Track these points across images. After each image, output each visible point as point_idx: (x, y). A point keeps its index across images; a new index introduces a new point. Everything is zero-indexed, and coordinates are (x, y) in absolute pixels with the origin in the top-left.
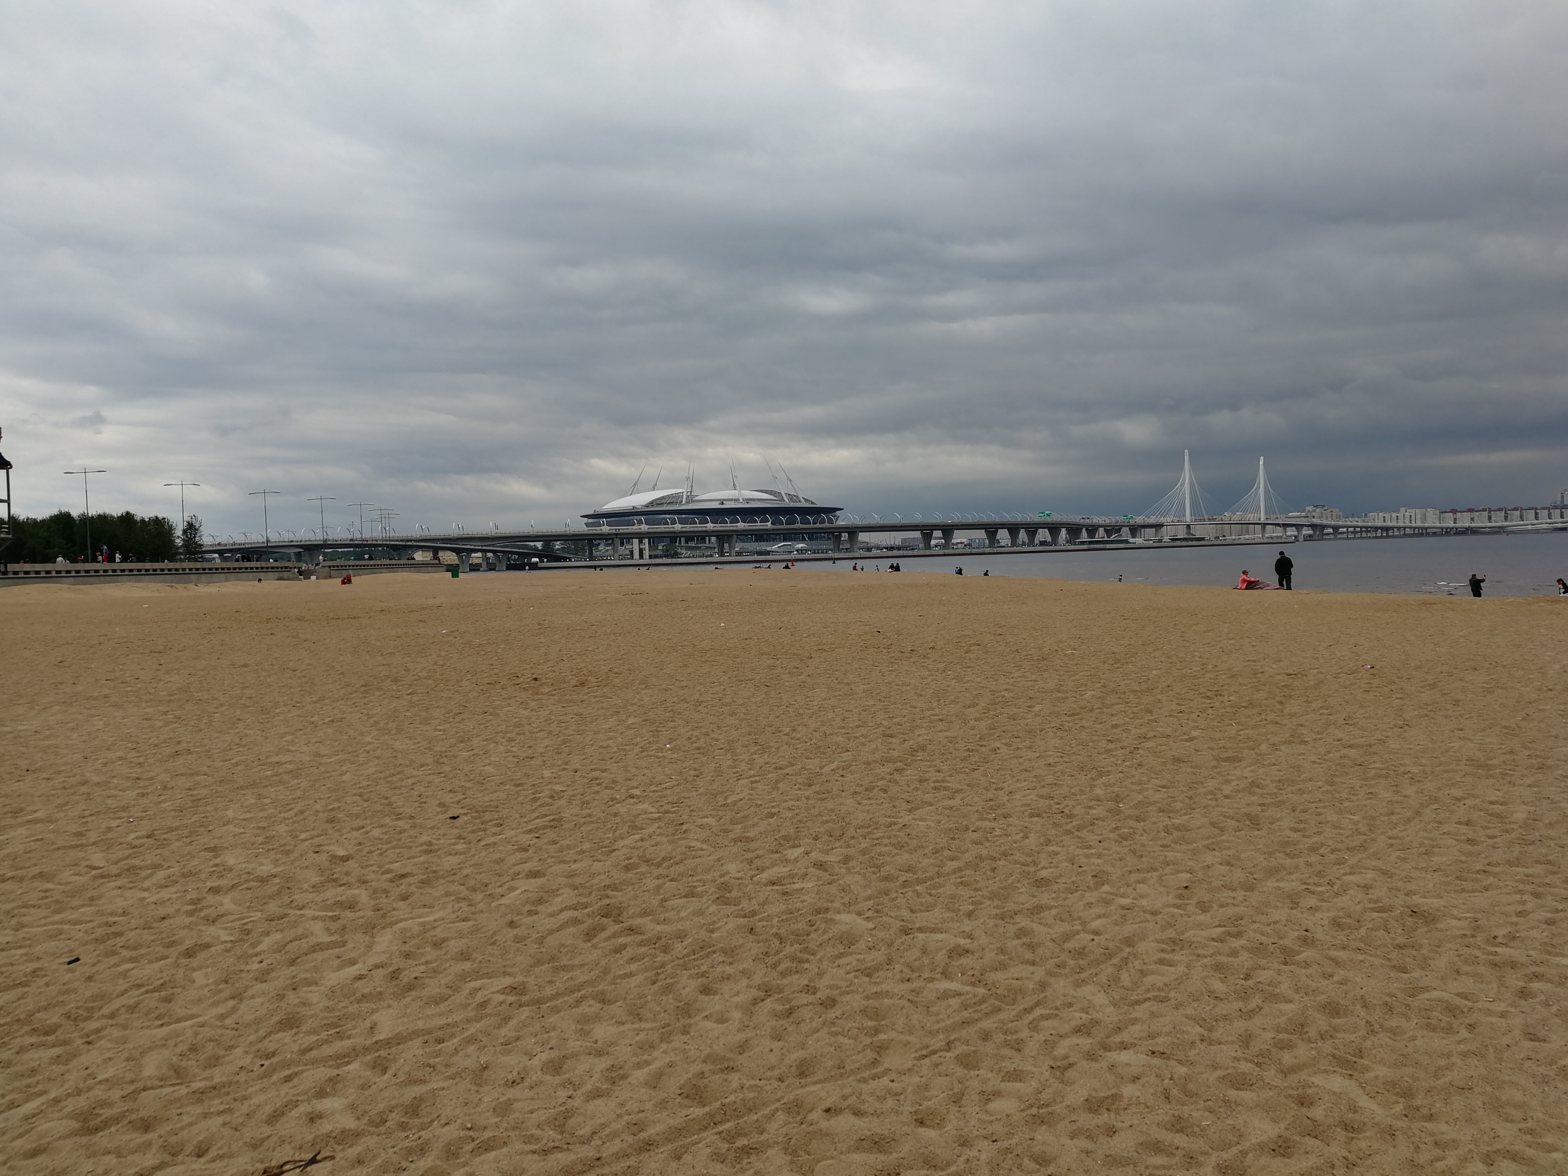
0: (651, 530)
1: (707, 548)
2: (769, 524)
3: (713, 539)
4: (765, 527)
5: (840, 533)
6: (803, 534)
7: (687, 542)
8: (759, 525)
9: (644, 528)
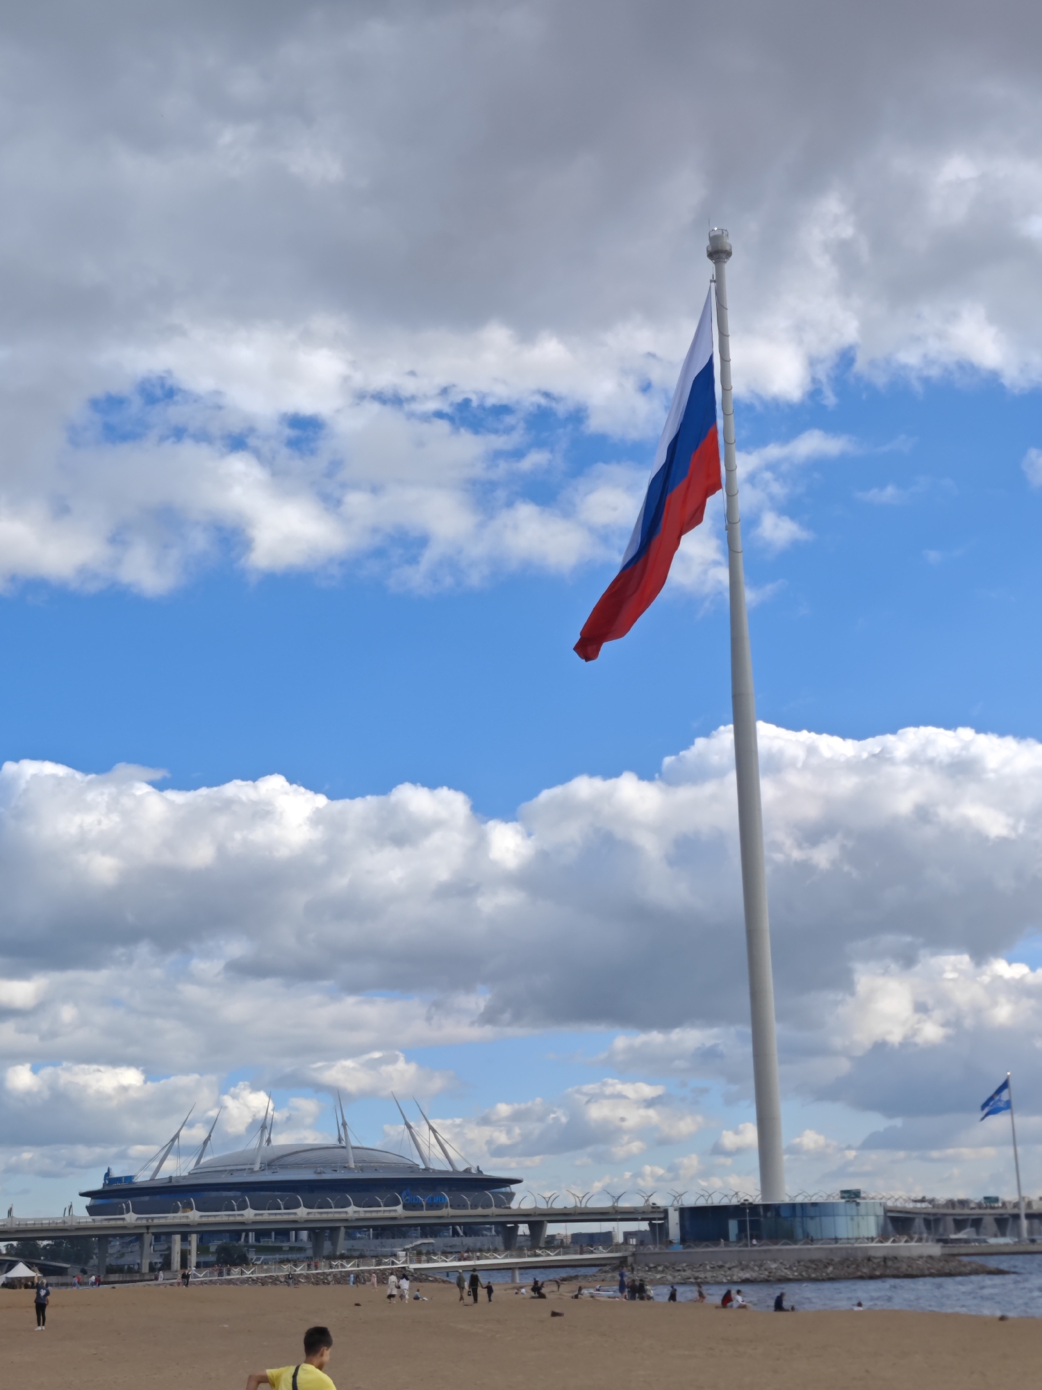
0: (205, 1220)
1: (292, 1249)
2: (399, 1208)
3: (304, 1235)
4: (393, 1214)
5: (516, 1223)
6: (454, 1225)
7: (257, 1240)
8: (382, 1212)
9: (194, 1216)
